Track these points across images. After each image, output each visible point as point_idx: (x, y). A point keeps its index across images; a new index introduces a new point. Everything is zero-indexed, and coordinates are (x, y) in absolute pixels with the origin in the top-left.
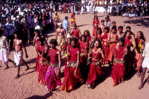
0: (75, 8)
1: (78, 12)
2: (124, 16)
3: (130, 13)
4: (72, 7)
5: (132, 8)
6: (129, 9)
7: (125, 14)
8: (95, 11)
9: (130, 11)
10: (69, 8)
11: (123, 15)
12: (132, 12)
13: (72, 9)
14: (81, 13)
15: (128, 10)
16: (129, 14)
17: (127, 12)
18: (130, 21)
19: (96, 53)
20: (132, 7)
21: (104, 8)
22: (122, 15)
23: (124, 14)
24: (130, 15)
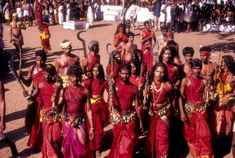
0: (68, 11)
1: (78, 23)
2: (206, 32)
3: (223, 22)
4: (60, 8)
5: (226, 9)
6: (218, 11)
7: (208, 26)
8: (124, 18)
9: (222, 17)
10: (51, 11)
11: (205, 29)
12: (227, 19)
13: (60, 15)
14: (87, 25)
15: (216, 14)
16: (219, 24)
17: (215, 19)
18: (224, 44)
19: (158, 91)
20: (228, 6)
21: (150, 10)
22: (202, 28)
23: (205, 25)
24: (222, 28)
